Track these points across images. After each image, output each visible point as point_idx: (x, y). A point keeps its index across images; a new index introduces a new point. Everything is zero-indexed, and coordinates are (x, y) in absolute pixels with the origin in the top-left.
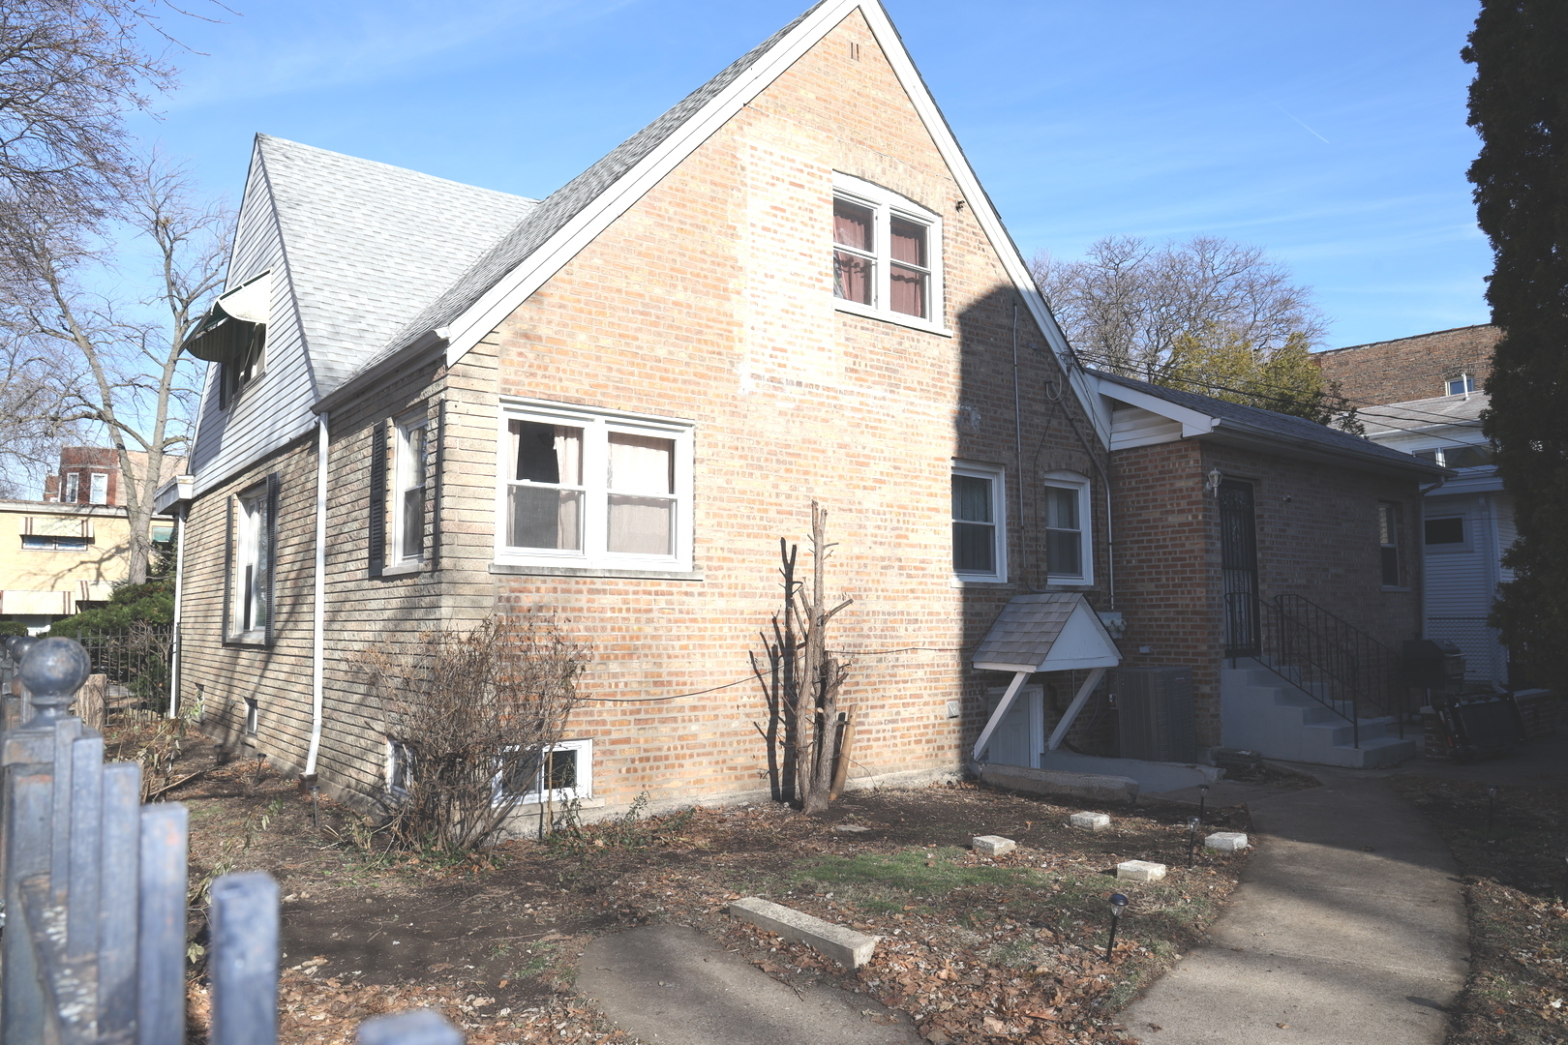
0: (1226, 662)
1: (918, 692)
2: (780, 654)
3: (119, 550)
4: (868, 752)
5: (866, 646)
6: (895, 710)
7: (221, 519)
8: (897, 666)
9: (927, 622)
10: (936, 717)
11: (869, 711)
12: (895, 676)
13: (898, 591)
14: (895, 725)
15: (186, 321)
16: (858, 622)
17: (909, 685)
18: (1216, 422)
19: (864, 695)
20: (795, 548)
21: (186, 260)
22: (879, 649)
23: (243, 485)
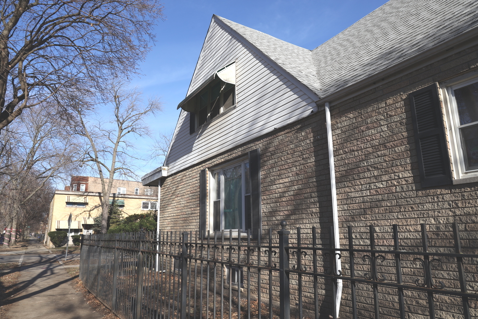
3: (96, 207)
7: (196, 181)
15: (122, 129)
21: (122, 110)
23: (215, 163)
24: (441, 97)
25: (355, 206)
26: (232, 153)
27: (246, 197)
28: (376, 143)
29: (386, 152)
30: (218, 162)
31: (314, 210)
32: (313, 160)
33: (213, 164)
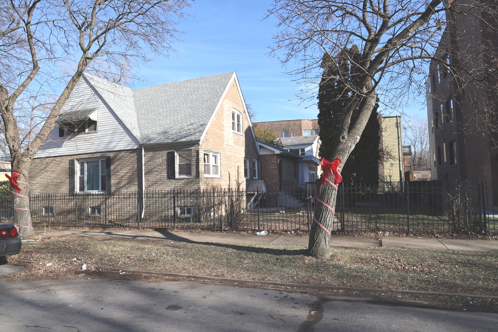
0: (279, 191)
7: (65, 165)
18: (281, 152)
23: (82, 157)
24: (175, 155)
25: (150, 183)
26: (94, 154)
27: (101, 176)
28: (158, 164)
29: (161, 167)
30: (84, 157)
31: (136, 183)
32: (136, 165)
33: (80, 158)
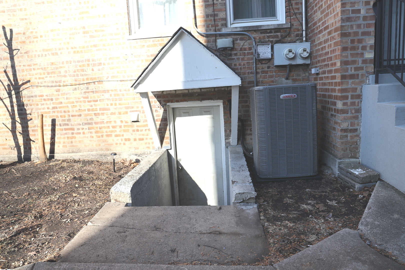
0: (372, 77)
1: (106, 107)
2: (12, 89)
4: (73, 140)
5: (64, 82)
6: (89, 117)
8: (88, 92)
9: (108, 64)
10: (122, 121)
11: (71, 118)
12: (87, 98)
13: (83, 47)
14: (90, 126)
16: (57, 68)
17: (98, 102)
19: (66, 109)
20: (11, 31)
22: (74, 83)
